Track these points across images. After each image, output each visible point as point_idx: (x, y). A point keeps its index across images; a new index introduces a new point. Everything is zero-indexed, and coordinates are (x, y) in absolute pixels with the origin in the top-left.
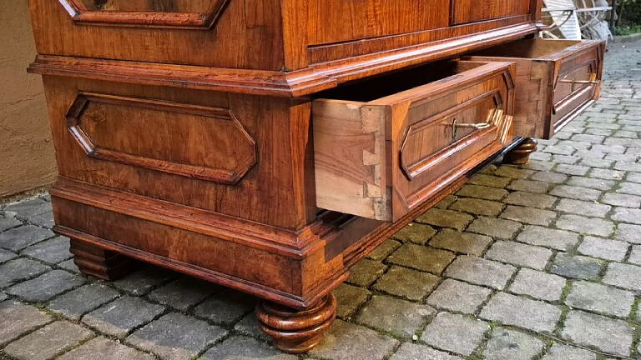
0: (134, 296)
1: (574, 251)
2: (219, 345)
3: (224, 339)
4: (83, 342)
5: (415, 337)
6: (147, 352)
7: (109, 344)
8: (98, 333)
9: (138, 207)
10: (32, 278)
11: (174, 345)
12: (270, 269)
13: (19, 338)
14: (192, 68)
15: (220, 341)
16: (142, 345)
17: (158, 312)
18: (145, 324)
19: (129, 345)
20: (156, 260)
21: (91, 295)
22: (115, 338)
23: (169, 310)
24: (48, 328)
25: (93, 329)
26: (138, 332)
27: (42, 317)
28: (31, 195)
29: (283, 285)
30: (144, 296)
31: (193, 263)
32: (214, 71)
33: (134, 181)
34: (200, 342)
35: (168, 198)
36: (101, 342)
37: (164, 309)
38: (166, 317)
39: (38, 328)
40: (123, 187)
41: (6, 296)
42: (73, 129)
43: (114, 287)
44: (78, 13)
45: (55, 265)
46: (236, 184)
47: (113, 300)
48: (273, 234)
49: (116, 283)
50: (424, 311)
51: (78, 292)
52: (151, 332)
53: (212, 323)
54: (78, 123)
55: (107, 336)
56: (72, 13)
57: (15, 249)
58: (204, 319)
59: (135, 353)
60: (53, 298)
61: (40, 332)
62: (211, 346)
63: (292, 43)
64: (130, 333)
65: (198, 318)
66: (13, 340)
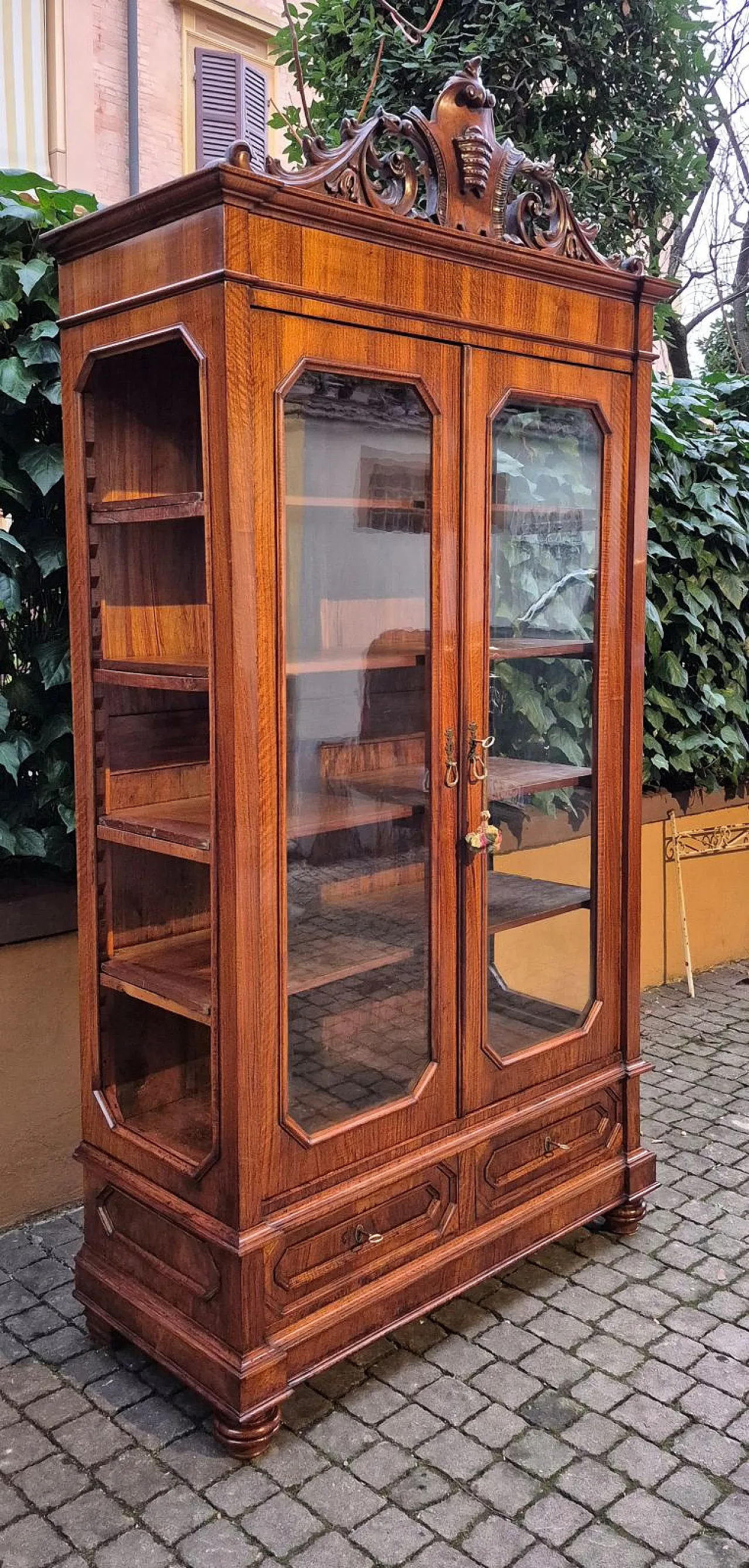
0: (128, 1371)
1: (566, 1391)
2: (185, 1439)
3: (190, 1432)
4: (82, 1414)
5: (346, 1463)
6: (129, 1434)
7: (101, 1420)
8: (95, 1407)
9: (139, 1297)
10: (50, 1333)
11: (149, 1431)
12: (221, 1383)
13: (35, 1401)
14: (185, 1204)
15: (186, 1435)
16: (126, 1426)
17: (145, 1394)
18: (132, 1404)
19: (116, 1424)
20: (146, 1349)
21: (93, 1364)
22: (107, 1414)
23: (154, 1393)
24: (58, 1394)
25: (91, 1402)
26: (125, 1412)
27: (53, 1381)
28: (57, 1213)
29: (229, 1398)
30: (136, 1373)
31: (171, 1359)
32: (198, 1212)
33: (139, 1272)
34: (170, 1432)
35: (160, 1294)
36: (96, 1416)
37: (150, 1391)
38: (150, 1401)
39: (51, 1392)
40: (130, 1273)
41: (27, 1353)
42: (100, 1209)
43: (114, 1358)
44: (115, 1127)
45: (70, 1319)
46: (208, 1301)
47: (111, 1373)
48: (227, 1353)
49: (118, 1354)
50: (368, 1438)
51: (85, 1358)
52: (135, 1414)
53: (185, 1415)
54: (104, 1205)
55: (101, 1411)
56: (111, 1125)
57: (38, 1292)
58: (180, 1409)
59: (119, 1433)
60: (64, 1361)
61: (52, 1397)
62: (179, 1438)
63: (246, 1206)
64: (119, 1411)
65: (176, 1407)
66: (31, 1402)
